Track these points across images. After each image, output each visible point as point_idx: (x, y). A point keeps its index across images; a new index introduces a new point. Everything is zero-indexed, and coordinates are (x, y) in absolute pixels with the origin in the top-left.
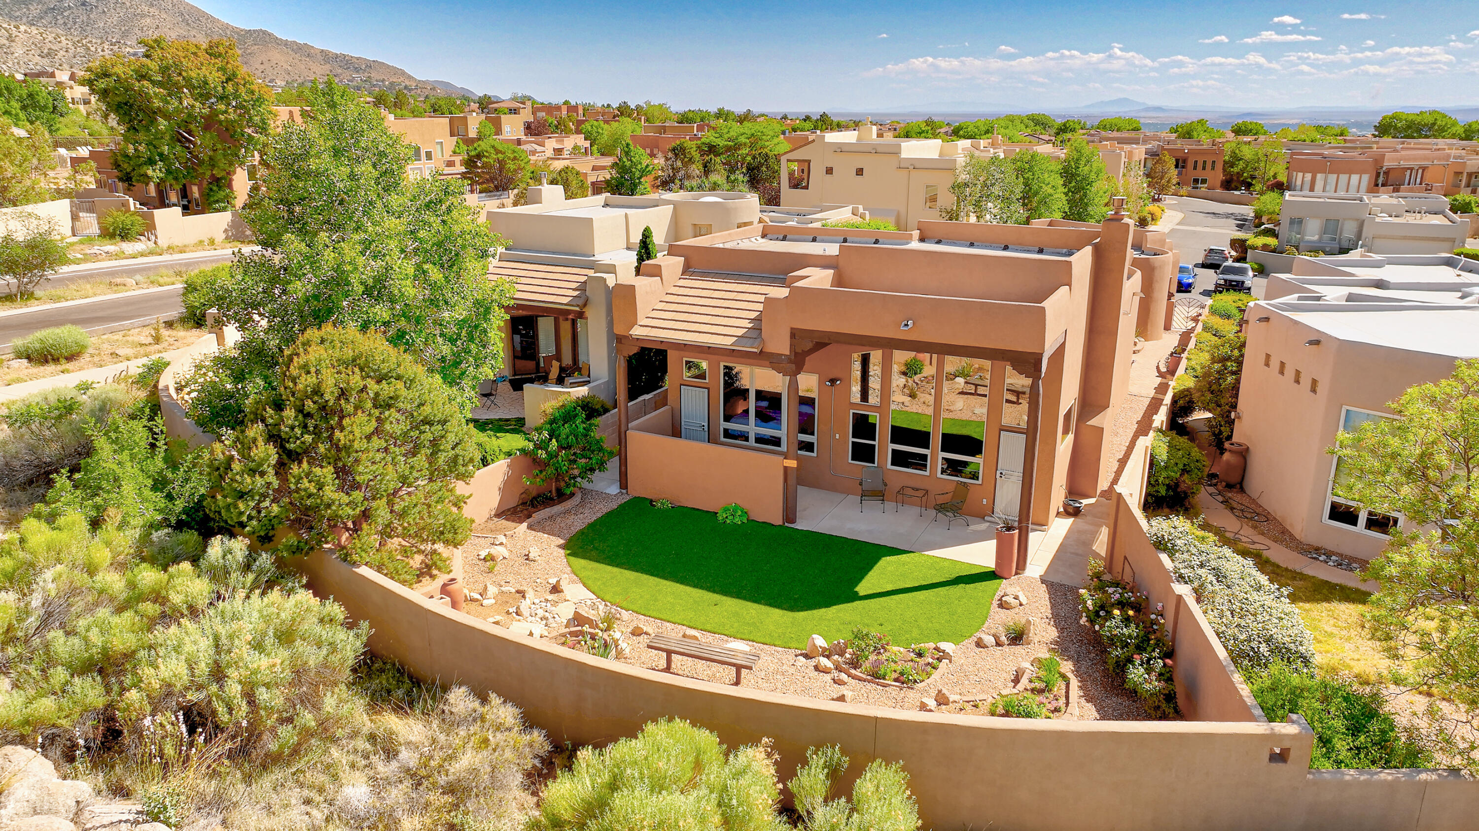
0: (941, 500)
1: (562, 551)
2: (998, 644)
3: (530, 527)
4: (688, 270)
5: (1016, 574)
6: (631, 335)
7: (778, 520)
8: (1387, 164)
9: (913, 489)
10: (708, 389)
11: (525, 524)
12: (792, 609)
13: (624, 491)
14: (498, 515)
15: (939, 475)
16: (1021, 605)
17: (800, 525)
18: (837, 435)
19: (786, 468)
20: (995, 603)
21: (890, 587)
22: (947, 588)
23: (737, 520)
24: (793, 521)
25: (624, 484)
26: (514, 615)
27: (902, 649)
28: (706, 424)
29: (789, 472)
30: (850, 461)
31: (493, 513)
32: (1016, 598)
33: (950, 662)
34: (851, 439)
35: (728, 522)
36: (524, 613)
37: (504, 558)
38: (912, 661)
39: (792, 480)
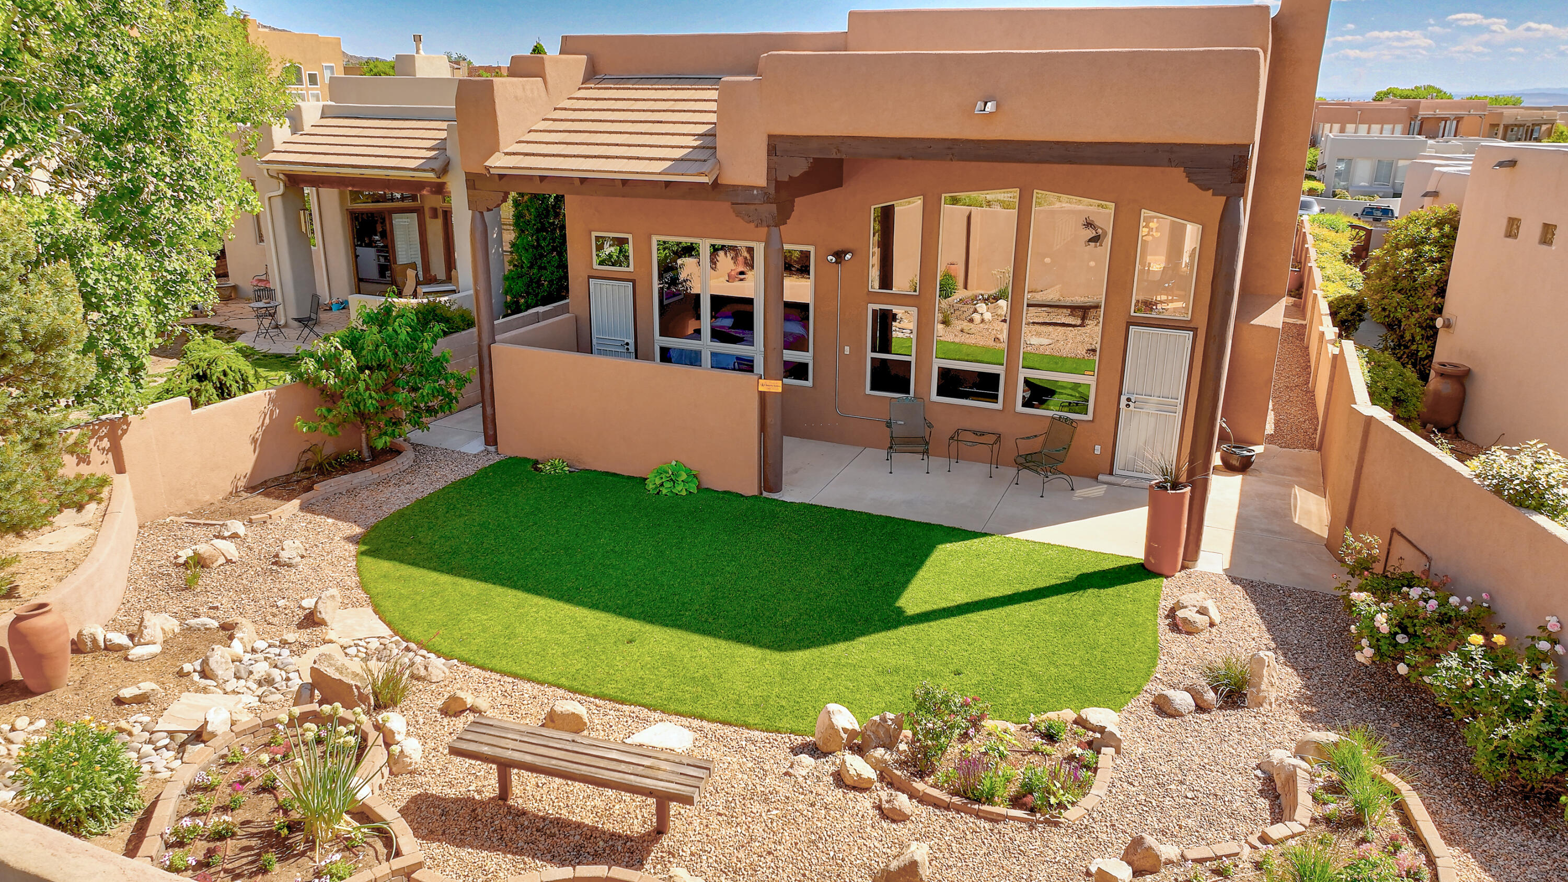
0: (1027, 447)
1: (352, 548)
2: (1201, 708)
3: (304, 508)
4: (593, 75)
5: (1184, 567)
6: (488, 169)
7: (748, 485)
8: (1422, 113)
9: (975, 433)
10: (634, 282)
11: (296, 502)
12: (780, 646)
13: (492, 449)
14: (251, 488)
15: (1019, 408)
16: (1212, 625)
17: (791, 494)
18: (847, 349)
19: (763, 395)
20: (1163, 623)
21: (961, 598)
22: (1066, 596)
23: (680, 489)
24: (777, 488)
25: (491, 439)
26: (196, 677)
27: (1012, 727)
28: (631, 341)
29: (769, 401)
30: (868, 391)
31: (242, 483)
32: (1203, 611)
33: (1118, 752)
34: (870, 355)
35: (664, 491)
36: (220, 672)
37: (229, 561)
38: (1036, 751)
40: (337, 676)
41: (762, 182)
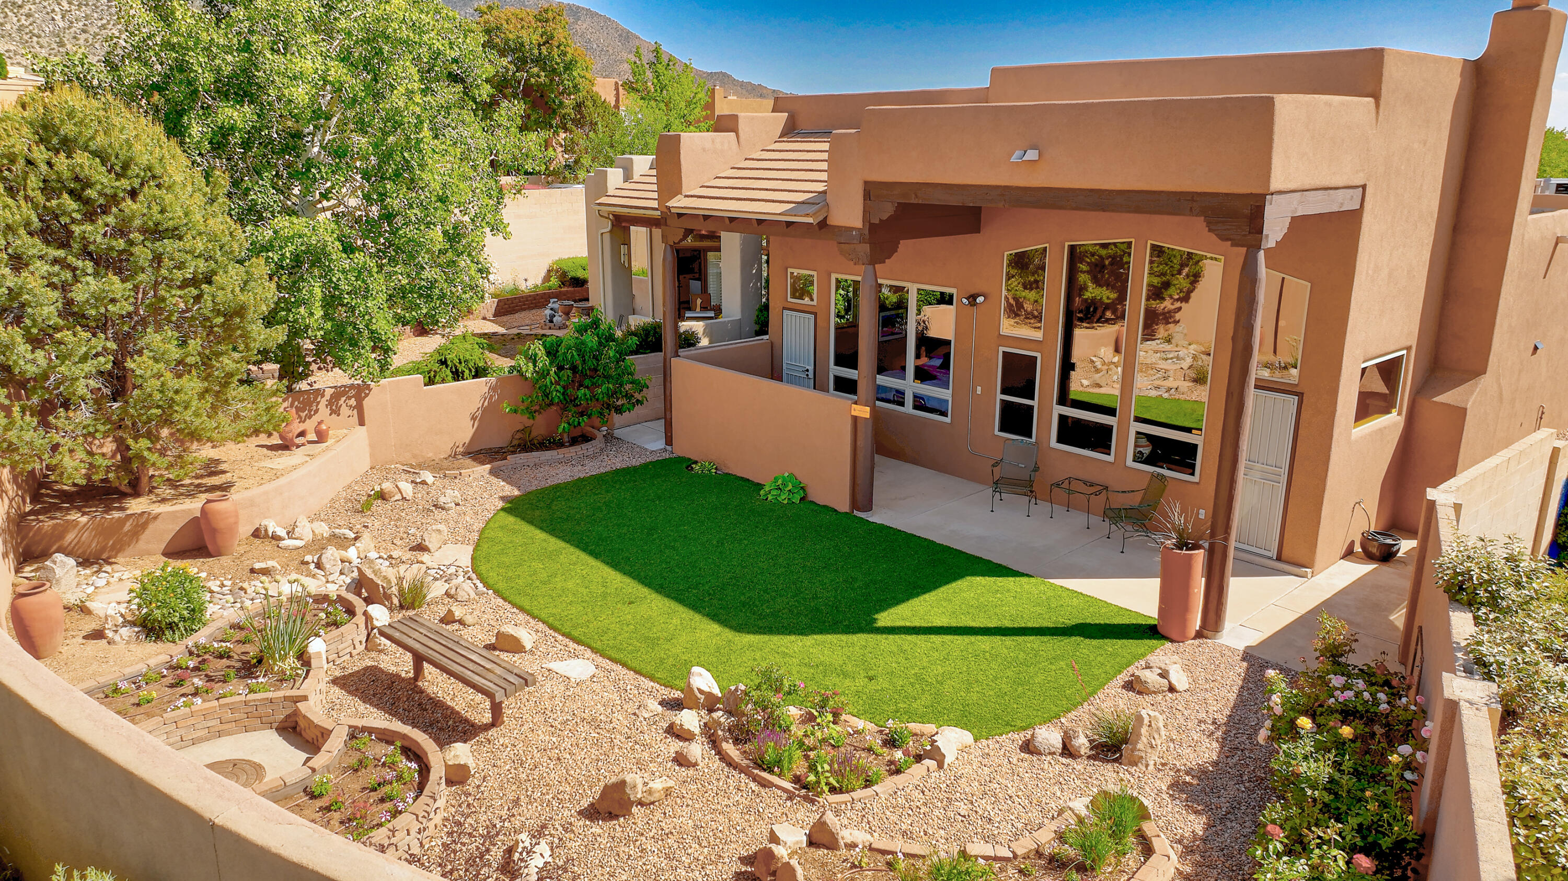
0: (1120, 501)
1: (501, 504)
2: (1067, 751)
3: (492, 472)
4: (791, 130)
5: (1199, 635)
6: (669, 208)
7: (843, 505)
9: (1085, 483)
10: (815, 314)
11: (488, 466)
12: (741, 628)
13: (669, 448)
14: (467, 454)
15: (1130, 462)
16: (1172, 689)
17: (877, 517)
18: (979, 388)
19: (855, 419)
20: (1124, 677)
22: (1045, 639)
23: (783, 497)
24: (868, 507)
25: (669, 441)
26: (312, 566)
27: (871, 726)
28: (811, 368)
29: (859, 425)
30: (997, 432)
31: (461, 449)
32: (1164, 675)
33: (940, 766)
34: (1000, 396)
35: (770, 498)
36: (328, 566)
37: (404, 498)
38: (870, 750)
39: (865, 440)
40: (372, 576)
41: (858, 224)
